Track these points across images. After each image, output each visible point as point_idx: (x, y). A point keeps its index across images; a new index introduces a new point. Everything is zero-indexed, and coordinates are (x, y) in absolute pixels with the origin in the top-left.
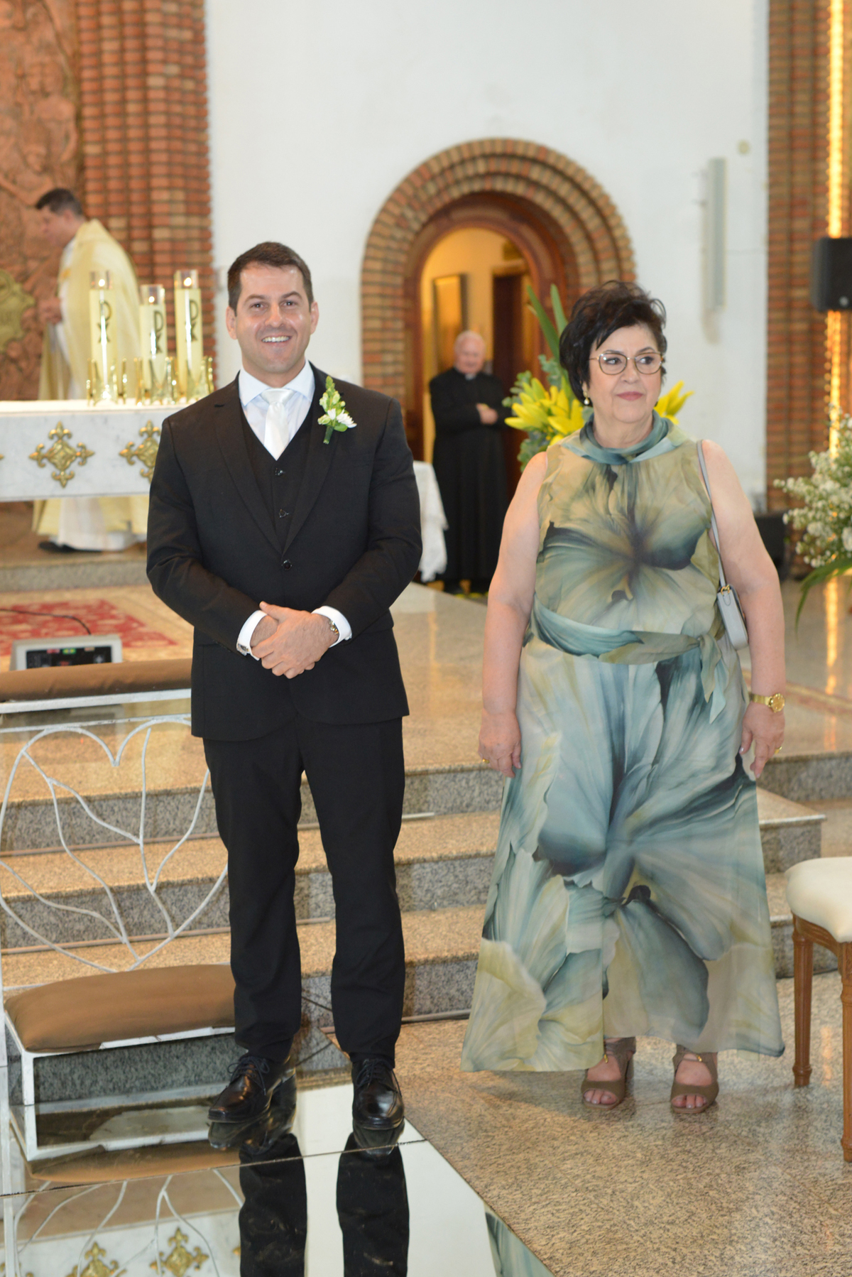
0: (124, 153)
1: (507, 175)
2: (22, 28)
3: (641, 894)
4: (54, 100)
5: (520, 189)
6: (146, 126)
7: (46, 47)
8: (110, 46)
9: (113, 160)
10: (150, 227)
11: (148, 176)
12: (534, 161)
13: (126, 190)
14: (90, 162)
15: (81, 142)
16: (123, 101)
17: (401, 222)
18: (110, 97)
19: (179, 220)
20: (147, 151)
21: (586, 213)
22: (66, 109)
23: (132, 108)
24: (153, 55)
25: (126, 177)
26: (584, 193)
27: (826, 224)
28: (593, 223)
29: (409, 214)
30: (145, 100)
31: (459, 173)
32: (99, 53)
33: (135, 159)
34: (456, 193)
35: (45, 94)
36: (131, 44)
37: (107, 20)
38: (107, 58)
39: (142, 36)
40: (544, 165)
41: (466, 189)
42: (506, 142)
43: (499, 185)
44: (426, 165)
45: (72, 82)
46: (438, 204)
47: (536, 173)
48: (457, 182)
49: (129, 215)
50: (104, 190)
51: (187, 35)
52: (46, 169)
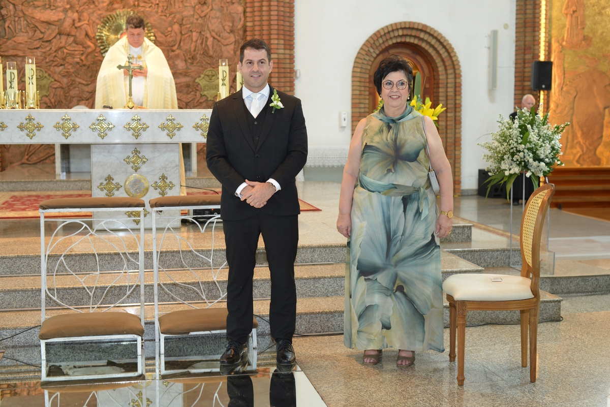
1: (411, 36)
3: (400, 289)
4: (236, 5)
5: (416, 41)
6: (270, 15)
9: (257, 28)
11: (270, 34)
12: (421, 30)
14: (248, 29)
15: (245, 21)
16: (262, 6)
17: (368, 53)
18: (257, 4)
19: (282, 51)
20: (270, 25)
21: (442, 51)
22: (240, 9)
23: (265, 8)
26: (441, 43)
27: (539, 56)
28: (445, 55)
29: (372, 50)
30: (270, 6)
31: (392, 35)
33: (265, 28)
34: (390, 43)
35: (232, 3)
40: (425, 32)
41: (394, 41)
42: (410, 23)
43: (408, 40)
44: (378, 31)
46: (384, 47)
47: (422, 35)
48: (391, 38)
52: (232, 31)
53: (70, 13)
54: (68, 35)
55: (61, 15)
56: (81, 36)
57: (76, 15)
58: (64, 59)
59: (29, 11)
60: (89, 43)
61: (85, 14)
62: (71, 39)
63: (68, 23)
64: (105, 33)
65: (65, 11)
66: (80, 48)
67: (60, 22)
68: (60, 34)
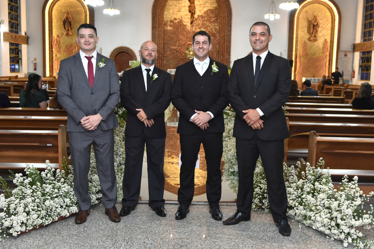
0: (222, 50)
2: (215, 39)
6: (225, 48)
7: (217, 41)
8: (222, 41)
10: (224, 57)
11: (224, 52)
13: (222, 54)
16: (223, 46)
18: (222, 45)
22: (218, 46)
24: (226, 42)
25: (222, 52)
30: (224, 46)
32: (221, 41)
33: (223, 51)
35: (216, 45)
36: (224, 41)
37: (222, 38)
38: (222, 42)
39: (225, 40)
45: (219, 44)
49: (222, 56)
50: (221, 53)
51: (229, 40)
52: (216, 51)
53: (179, 47)
54: (178, 52)
55: (177, 48)
56: (181, 52)
57: (180, 48)
58: (177, 57)
59: (170, 47)
60: (183, 54)
61: (182, 47)
62: (179, 53)
63: (178, 50)
64: (187, 52)
65: (178, 47)
66: (181, 55)
67: (177, 49)
68: (177, 52)
